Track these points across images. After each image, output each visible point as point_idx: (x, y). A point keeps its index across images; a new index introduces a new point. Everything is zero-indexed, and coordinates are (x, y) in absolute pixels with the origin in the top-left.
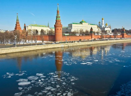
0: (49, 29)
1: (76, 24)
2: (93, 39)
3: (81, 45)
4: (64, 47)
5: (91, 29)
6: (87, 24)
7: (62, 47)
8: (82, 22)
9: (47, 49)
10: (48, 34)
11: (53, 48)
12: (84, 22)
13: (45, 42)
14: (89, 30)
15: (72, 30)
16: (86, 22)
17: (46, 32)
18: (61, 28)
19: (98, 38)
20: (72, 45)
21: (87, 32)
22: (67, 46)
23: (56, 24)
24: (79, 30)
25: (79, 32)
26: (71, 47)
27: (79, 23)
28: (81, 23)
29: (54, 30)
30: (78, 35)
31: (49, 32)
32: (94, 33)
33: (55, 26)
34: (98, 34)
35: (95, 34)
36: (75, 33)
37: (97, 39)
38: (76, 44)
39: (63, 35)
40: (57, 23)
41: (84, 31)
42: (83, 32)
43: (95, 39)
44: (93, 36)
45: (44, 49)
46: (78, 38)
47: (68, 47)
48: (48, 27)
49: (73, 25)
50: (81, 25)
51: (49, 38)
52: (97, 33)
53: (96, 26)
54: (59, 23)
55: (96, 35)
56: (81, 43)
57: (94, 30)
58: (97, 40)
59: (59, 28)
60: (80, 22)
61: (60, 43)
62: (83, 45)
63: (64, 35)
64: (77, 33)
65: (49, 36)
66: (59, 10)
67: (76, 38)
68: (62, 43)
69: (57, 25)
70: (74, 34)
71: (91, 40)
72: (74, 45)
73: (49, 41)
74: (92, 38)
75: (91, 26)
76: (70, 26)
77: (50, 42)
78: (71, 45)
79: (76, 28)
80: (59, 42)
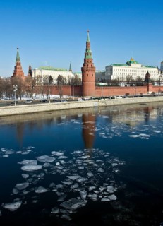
0: (72, 76)
1: (120, 65)
2: (150, 92)
3: (128, 102)
4: (99, 107)
5: (148, 74)
6: (140, 66)
7: (94, 107)
8: (130, 62)
9: (69, 109)
10: (69, 82)
11: (79, 108)
12: (134, 62)
13: (65, 97)
14: (143, 76)
15: (113, 77)
16: (138, 63)
17: (67, 79)
18: (94, 73)
19: (159, 91)
20: (112, 104)
21: (139, 79)
22: (104, 104)
23: (84, 65)
24: (125, 76)
25: (125, 80)
26: (110, 106)
27: (125, 63)
28: (129, 64)
29: (80, 76)
30: (124, 86)
31: (72, 79)
32: (153, 82)
33: (83, 70)
34: (160, 84)
35: (153, 84)
36: (118, 81)
37: (157, 93)
38: (120, 101)
39: (96, 85)
40: (86, 64)
41: (135, 78)
42: (133, 81)
43: (153, 93)
44: (150, 88)
45: (63, 110)
46: (122, 90)
47: (106, 106)
48: (70, 70)
49: (114, 68)
50: (128, 68)
51: (72, 91)
52: (156, 81)
53: (156, 70)
54: (90, 65)
55: (156, 85)
56: (128, 100)
57: (151, 77)
58: (157, 95)
59: (90, 73)
60: (127, 63)
61: (91, 99)
62: (132, 104)
63: (99, 85)
64: (122, 81)
65: (72, 87)
66: (89, 41)
67: (120, 90)
68: (94, 99)
69: (86, 68)
70: (116, 83)
71: (146, 94)
72: (116, 103)
73: (72, 95)
74: (148, 90)
75: (146, 69)
76: (110, 69)
77: (74, 98)
78: (110, 102)
79: (119, 73)
80: (89, 97)
